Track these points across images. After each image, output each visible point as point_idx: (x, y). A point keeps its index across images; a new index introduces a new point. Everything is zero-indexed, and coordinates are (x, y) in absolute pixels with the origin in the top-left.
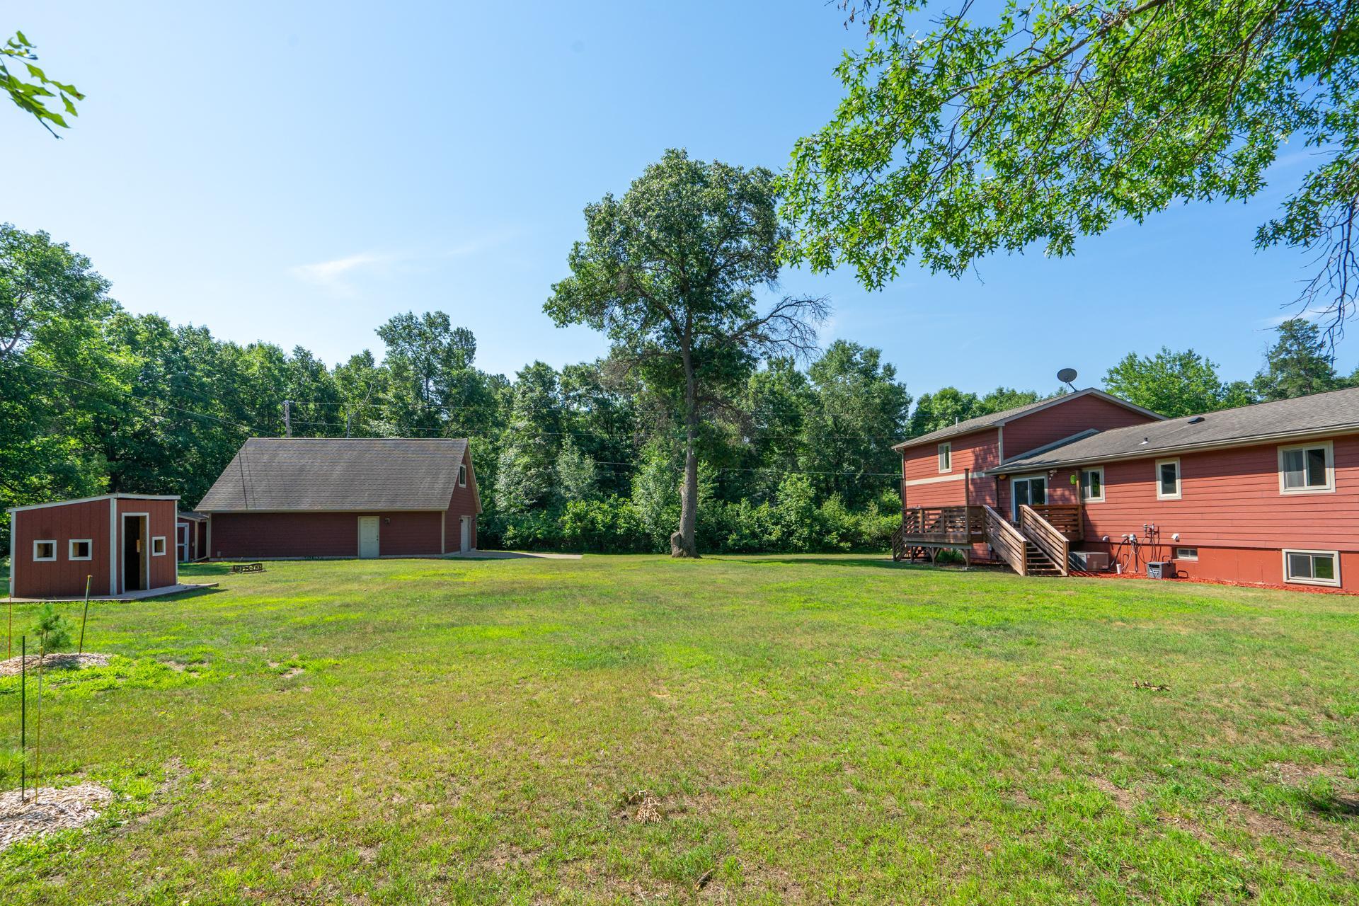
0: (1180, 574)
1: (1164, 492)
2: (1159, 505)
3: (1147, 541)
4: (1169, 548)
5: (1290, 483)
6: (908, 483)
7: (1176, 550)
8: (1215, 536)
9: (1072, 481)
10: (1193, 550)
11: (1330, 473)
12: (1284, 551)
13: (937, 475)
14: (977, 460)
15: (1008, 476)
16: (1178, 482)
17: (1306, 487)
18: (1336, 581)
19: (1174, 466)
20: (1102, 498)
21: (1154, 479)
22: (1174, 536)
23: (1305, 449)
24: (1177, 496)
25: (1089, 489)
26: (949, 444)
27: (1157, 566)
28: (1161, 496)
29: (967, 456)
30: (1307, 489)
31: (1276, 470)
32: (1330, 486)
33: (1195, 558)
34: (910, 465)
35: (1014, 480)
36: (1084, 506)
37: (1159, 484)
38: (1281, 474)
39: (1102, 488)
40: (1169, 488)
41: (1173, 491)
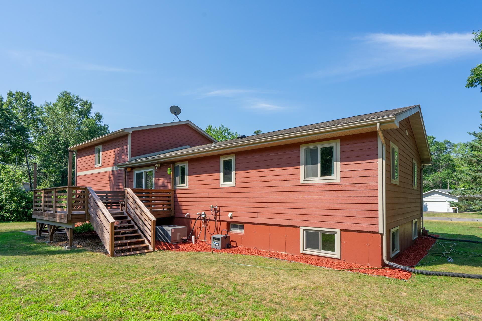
0: (233, 244)
1: (225, 181)
2: (221, 190)
3: (212, 218)
4: (226, 223)
5: (307, 175)
6: (79, 174)
7: (231, 225)
8: (255, 215)
9: (169, 173)
10: (240, 225)
11: (336, 166)
12: (302, 228)
13: (93, 168)
14: (116, 157)
15: (132, 168)
16: (234, 173)
17: (319, 177)
18: (336, 254)
19: (231, 161)
20: (186, 186)
21: (219, 171)
22: (230, 214)
23: (320, 146)
24: (232, 184)
25: (178, 179)
26: (100, 147)
27: (218, 239)
28: (223, 184)
29: (111, 154)
30: (320, 180)
31: (298, 164)
32: (336, 176)
33: (241, 232)
34: (81, 161)
35: (136, 172)
36: (175, 190)
37: (222, 174)
38: (302, 167)
39: (186, 177)
40: (227, 178)
41: (230, 180)
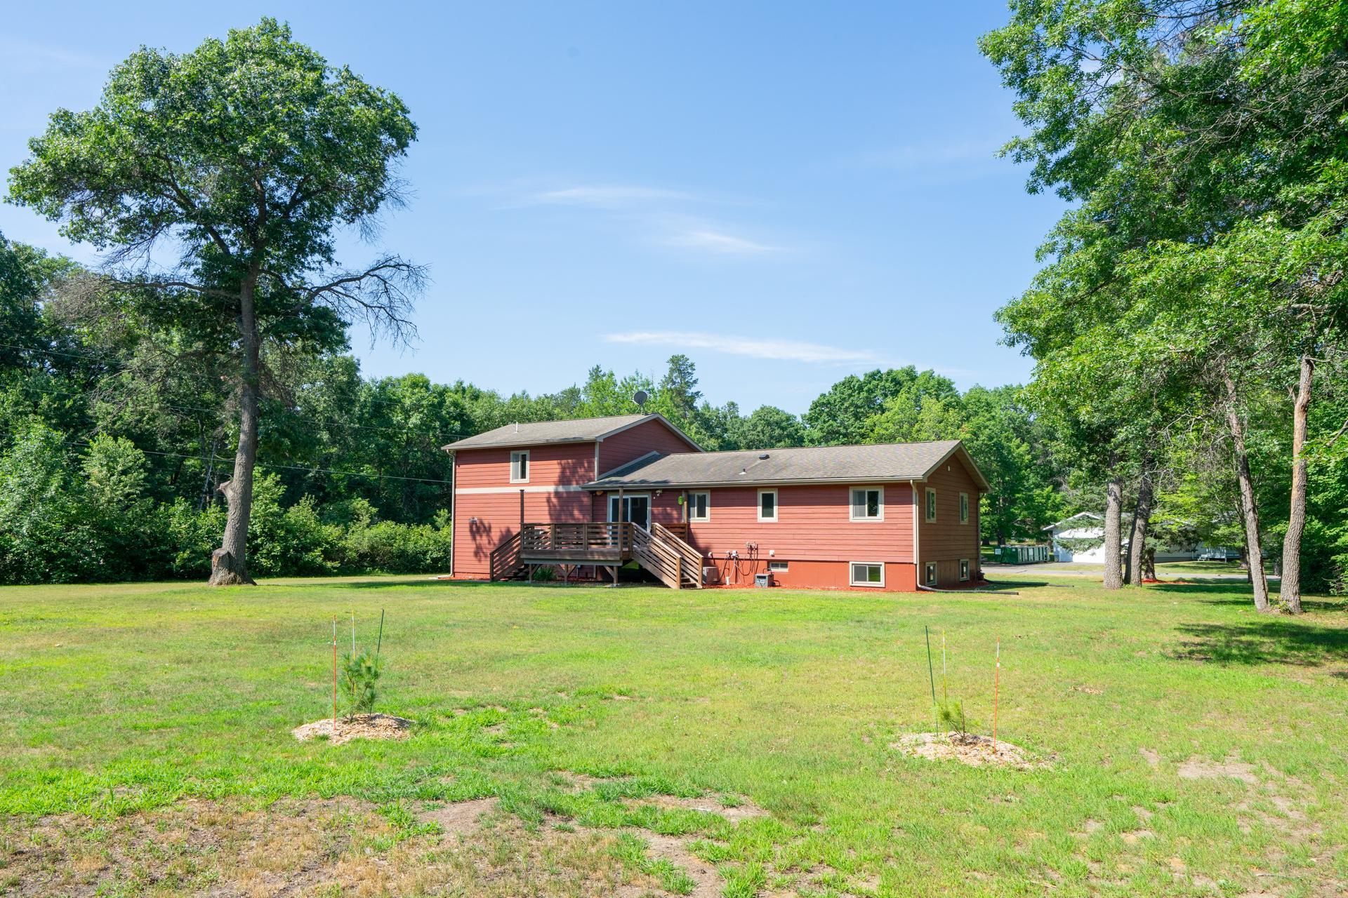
0: (777, 584)
1: (764, 515)
2: (760, 526)
3: (748, 557)
4: (766, 562)
5: (856, 515)
6: (459, 491)
7: (772, 563)
8: (803, 552)
9: (680, 503)
10: (784, 564)
11: (881, 507)
12: (851, 563)
13: (507, 484)
14: (563, 472)
15: (605, 493)
16: (776, 508)
17: (867, 517)
18: (882, 583)
19: (772, 495)
20: (707, 519)
21: (755, 505)
22: (772, 552)
23: (867, 490)
24: (774, 519)
25: (695, 510)
26: (527, 453)
27: (764, 577)
28: (761, 519)
29: (553, 468)
30: (872, 519)
31: (848, 504)
32: (881, 516)
33: (785, 570)
34: (462, 472)
35: (611, 497)
36: (689, 524)
37: (760, 509)
38: (851, 507)
39: (708, 509)
40: (768, 512)
41: (771, 515)
